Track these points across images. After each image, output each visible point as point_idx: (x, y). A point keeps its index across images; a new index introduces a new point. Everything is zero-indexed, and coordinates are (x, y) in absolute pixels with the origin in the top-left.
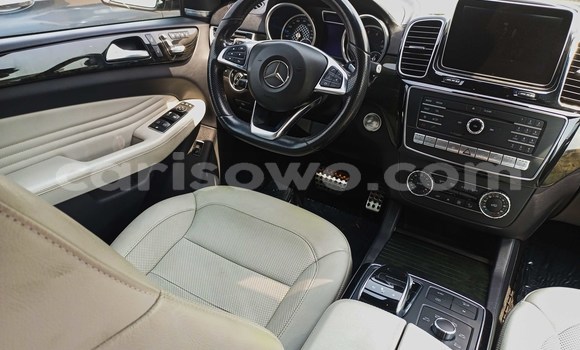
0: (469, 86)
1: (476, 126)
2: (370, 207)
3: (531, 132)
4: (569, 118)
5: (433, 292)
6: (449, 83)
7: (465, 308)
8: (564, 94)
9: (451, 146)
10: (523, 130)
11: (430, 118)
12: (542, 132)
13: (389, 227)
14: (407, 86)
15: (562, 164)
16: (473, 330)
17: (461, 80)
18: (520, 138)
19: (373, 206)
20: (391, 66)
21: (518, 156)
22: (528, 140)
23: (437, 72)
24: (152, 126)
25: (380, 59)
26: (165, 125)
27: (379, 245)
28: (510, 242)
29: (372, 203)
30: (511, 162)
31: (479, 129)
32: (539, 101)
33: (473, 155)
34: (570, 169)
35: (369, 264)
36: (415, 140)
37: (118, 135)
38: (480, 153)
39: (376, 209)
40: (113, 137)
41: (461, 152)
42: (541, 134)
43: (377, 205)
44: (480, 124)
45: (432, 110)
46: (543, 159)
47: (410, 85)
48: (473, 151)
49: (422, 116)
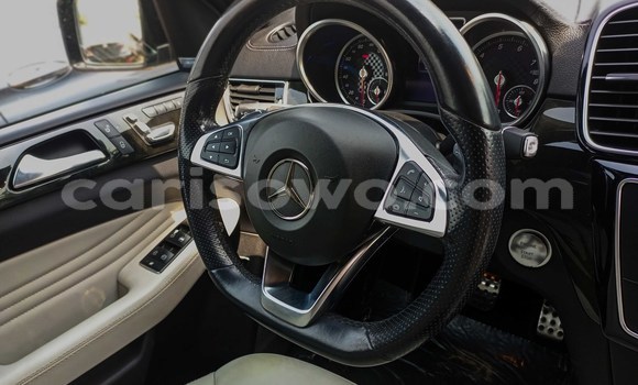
24: (144, 262)
26: (164, 257)
37: (89, 287)
39: (556, 335)
40: (78, 295)
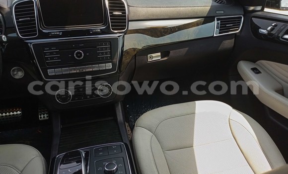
0: (65, 34)
1: (79, 55)
2: (42, 119)
3: (106, 49)
4: (119, 36)
5: (97, 151)
6: (54, 36)
7: (115, 149)
8: (112, 26)
9: (71, 70)
10: (102, 49)
11: (52, 58)
12: (111, 47)
13: (58, 128)
14: (29, 44)
15: (125, 59)
16: (123, 158)
17: (60, 32)
18: (102, 54)
19: (44, 117)
20: (14, 35)
21: (105, 63)
22: (106, 53)
23: (44, 31)
25: (3, 32)
27: (56, 141)
28: (118, 104)
29: (42, 116)
30: (103, 67)
31: (81, 56)
32: (103, 32)
33: (84, 70)
34: (128, 60)
35: (55, 157)
36: (49, 74)
38: (88, 68)
39: (46, 118)
41: (78, 71)
42: (111, 48)
43: (46, 115)
44: (81, 53)
45: (51, 53)
46: (117, 60)
47: (31, 43)
48: (84, 68)
49: (47, 59)
